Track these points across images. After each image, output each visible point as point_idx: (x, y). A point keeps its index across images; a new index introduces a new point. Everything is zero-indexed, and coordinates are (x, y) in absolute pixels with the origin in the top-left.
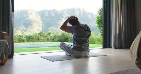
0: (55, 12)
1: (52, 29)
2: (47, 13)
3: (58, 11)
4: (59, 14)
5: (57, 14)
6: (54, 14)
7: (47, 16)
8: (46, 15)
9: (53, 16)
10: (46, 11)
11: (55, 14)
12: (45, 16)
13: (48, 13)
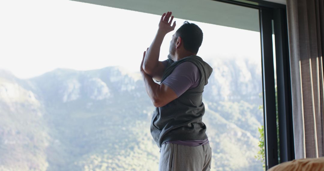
0: (113, 79)
1: (96, 162)
2: (73, 86)
3: (126, 76)
4: (131, 88)
5: (123, 88)
6: (106, 90)
7: (74, 97)
8: (69, 96)
9: (100, 98)
10: (70, 74)
11: (114, 88)
12: (65, 98)
13: (78, 85)
